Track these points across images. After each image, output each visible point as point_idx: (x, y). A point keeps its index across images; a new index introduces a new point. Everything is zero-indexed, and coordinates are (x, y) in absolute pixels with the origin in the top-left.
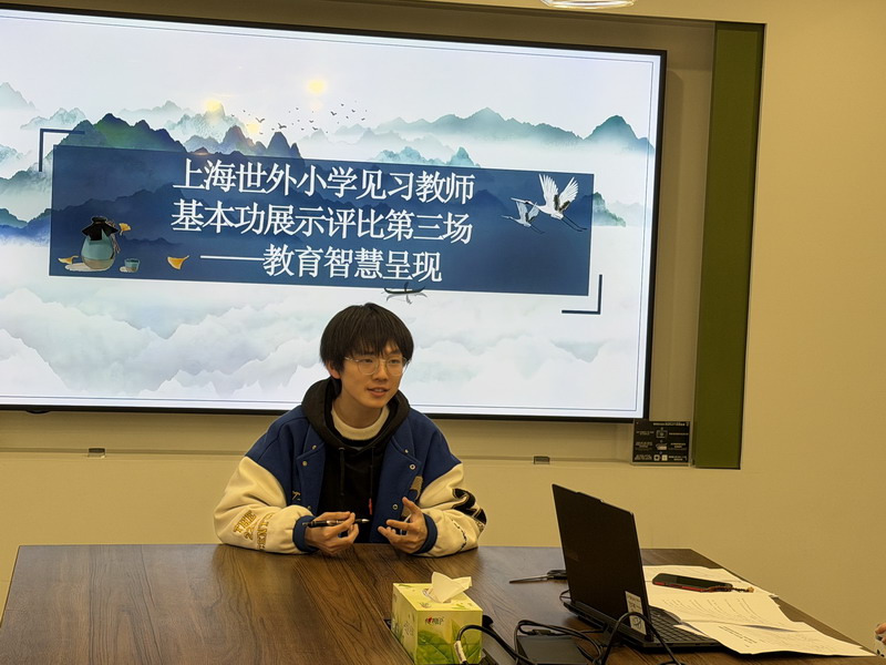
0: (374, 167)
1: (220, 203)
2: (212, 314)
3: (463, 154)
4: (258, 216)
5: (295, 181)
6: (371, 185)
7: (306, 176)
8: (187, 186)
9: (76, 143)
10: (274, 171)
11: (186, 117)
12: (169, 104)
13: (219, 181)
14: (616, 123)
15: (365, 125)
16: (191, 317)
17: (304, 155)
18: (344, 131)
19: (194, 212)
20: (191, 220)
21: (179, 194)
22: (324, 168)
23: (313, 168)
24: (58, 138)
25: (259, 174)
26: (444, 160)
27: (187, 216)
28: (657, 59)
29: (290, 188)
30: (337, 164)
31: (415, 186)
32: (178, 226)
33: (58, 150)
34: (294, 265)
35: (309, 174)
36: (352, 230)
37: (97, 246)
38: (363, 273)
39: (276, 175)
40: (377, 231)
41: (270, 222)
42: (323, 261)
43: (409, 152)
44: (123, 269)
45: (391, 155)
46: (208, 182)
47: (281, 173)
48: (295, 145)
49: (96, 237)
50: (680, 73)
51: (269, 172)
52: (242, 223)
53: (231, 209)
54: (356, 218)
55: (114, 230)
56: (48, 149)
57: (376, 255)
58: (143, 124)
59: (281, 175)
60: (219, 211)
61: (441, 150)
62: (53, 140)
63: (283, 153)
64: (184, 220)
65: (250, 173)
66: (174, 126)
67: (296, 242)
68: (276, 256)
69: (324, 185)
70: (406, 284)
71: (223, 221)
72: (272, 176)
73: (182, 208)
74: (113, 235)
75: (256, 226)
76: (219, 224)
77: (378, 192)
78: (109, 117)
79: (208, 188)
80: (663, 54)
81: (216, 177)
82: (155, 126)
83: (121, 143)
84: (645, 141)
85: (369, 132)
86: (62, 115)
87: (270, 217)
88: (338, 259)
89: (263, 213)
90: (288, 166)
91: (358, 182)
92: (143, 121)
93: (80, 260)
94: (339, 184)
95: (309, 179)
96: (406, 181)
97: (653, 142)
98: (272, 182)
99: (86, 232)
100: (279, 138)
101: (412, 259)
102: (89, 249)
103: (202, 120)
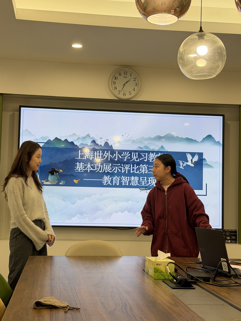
0: (135, 151)
1: (89, 163)
2: (87, 197)
3: (162, 147)
4: (101, 167)
5: (111, 156)
6: (135, 157)
7: (115, 155)
8: (79, 158)
9: (47, 146)
11: (79, 138)
12: (74, 134)
13: (89, 157)
14: (209, 137)
15: (132, 139)
16: (81, 197)
17: (115, 148)
18: (126, 141)
19: (81, 166)
20: (80, 169)
21: (77, 161)
22: (120, 152)
23: (117, 152)
25: (101, 154)
26: (157, 149)
27: (80, 167)
28: (221, 117)
29: (110, 158)
30: (124, 151)
31: (148, 157)
32: (77, 170)
34: (112, 182)
36: (129, 171)
37: (53, 177)
38: (133, 184)
39: (106, 155)
40: (137, 171)
41: (104, 169)
42: (121, 180)
43: (146, 147)
44: (60, 184)
45: (141, 148)
46: (85, 157)
47: (107, 154)
48: (111, 145)
49: (52, 174)
50: (229, 122)
51: (104, 153)
52: (96, 169)
53: (92, 165)
54: (130, 167)
55: (58, 172)
57: (137, 178)
58: (66, 140)
60: (89, 166)
61: (156, 146)
63: (108, 148)
64: (78, 169)
65: (98, 154)
66: (75, 141)
67: (112, 174)
68: (106, 179)
69: (120, 157)
70: (146, 187)
71: (90, 169)
72: (104, 155)
73: (78, 165)
74: (57, 173)
75: (100, 170)
76: (89, 170)
77: (137, 159)
78: (56, 138)
79: (85, 159)
80: (223, 116)
81: (88, 155)
82: (70, 141)
84: (219, 142)
85: (134, 141)
86: (42, 138)
87: (104, 167)
88: (125, 180)
89: (102, 166)
90: (109, 152)
91: (131, 156)
92: (66, 139)
93: (48, 181)
94: (125, 157)
95: (116, 156)
96: (145, 155)
97: (221, 142)
98: (105, 157)
99: (49, 172)
100: (106, 144)
101: (147, 179)
102: (50, 177)
103: (84, 138)
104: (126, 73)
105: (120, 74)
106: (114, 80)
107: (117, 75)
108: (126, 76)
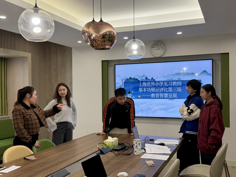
0: (166, 81)
2: (144, 103)
3: (179, 78)
4: (150, 89)
6: (166, 84)
7: (156, 83)
9: (126, 81)
11: (140, 77)
12: (138, 75)
14: (205, 71)
16: (142, 104)
17: (156, 80)
18: (161, 76)
21: (139, 87)
22: (159, 82)
24: (124, 81)
25: (150, 83)
26: (177, 79)
27: (141, 90)
29: (154, 85)
30: (161, 81)
31: (172, 84)
32: (139, 91)
33: (124, 82)
34: (155, 96)
36: (163, 91)
38: (165, 97)
40: (167, 91)
43: (171, 79)
45: (168, 79)
52: (148, 91)
54: (164, 89)
56: (123, 82)
57: (167, 94)
59: (153, 83)
60: (145, 89)
63: (153, 80)
65: (148, 83)
66: (138, 78)
67: (155, 93)
68: (153, 95)
69: (159, 84)
70: (172, 98)
75: (150, 91)
76: (145, 91)
78: (130, 77)
80: (212, 60)
81: (144, 84)
82: (136, 78)
83: (132, 81)
85: (165, 76)
86: (124, 78)
88: (161, 95)
91: (164, 84)
92: (134, 78)
94: (161, 84)
96: (171, 83)
97: (211, 74)
100: (152, 78)
101: (172, 95)
103: (142, 77)
104: (158, 44)
107: (154, 46)
108: (158, 46)
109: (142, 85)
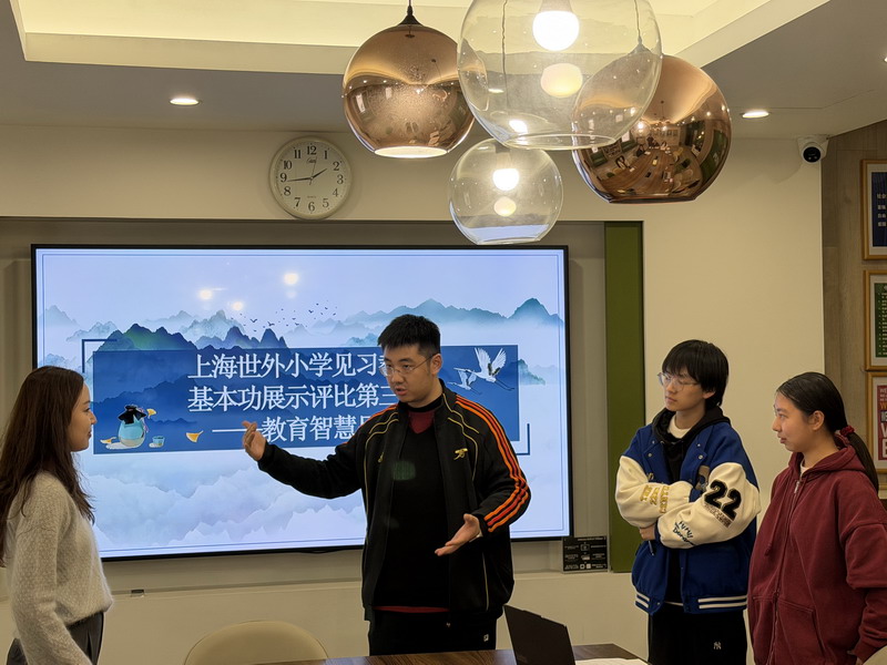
0: (345, 351)
1: (225, 388)
2: (224, 475)
4: (256, 395)
5: (283, 366)
6: (344, 365)
7: (292, 362)
8: (199, 376)
9: (111, 348)
10: (266, 360)
11: (195, 322)
12: (182, 313)
13: (224, 370)
14: (532, 304)
15: (335, 319)
16: (208, 478)
17: (290, 345)
18: (320, 324)
19: (205, 396)
20: (203, 403)
21: (193, 383)
22: (306, 354)
23: (297, 355)
24: (96, 346)
25: (255, 362)
27: (200, 399)
28: (561, 253)
29: (280, 373)
30: (316, 351)
31: (378, 364)
32: (193, 408)
33: (96, 355)
35: (294, 360)
36: (331, 401)
37: (130, 428)
38: (341, 435)
39: (269, 363)
40: (350, 402)
41: (265, 400)
42: (309, 427)
43: (371, 338)
44: (152, 445)
45: (358, 341)
46: (215, 372)
47: (273, 360)
48: (282, 338)
49: (129, 420)
50: (579, 261)
51: (263, 360)
52: (244, 402)
53: (235, 392)
54: (333, 392)
55: (143, 415)
56: (89, 355)
57: (351, 420)
58: (162, 330)
59: (273, 362)
60: (225, 394)
62: (92, 348)
63: (272, 344)
64: (198, 403)
65: (248, 362)
66: (186, 331)
67: (287, 414)
68: (272, 426)
69: (307, 368)
71: (228, 402)
72: (265, 364)
73: (196, 394)
74: (142, 419)
75: (255, 403)
76: (225, 405)
77: (349, 371)
78: (136, 327)
79: (215, 376)
80: (565, 248)
81: (222, 367)
82: (171, 331)
83: (143, 346)
84: (556, 317)
85: (339, 325)
86: (98, 328)
87: (266, 396)
88: (321, 425)
89: (259, 393)
90: (277, 355)
91: (333, 364)
92: (162, 328)
93: (117, 441)
94: (318, 366)
95: (294, 364)
96: (370, 360)
97: (562, 317)
98: (266, 368)
99: (121, 418)
100: (269, 334)
102: (125, 430)
103: (208, 323)
104: (312, 150)
105: (298, 155)
106: (282, 170)
107: (290, 157)
108: (313, 158)
109: (206, 370)
